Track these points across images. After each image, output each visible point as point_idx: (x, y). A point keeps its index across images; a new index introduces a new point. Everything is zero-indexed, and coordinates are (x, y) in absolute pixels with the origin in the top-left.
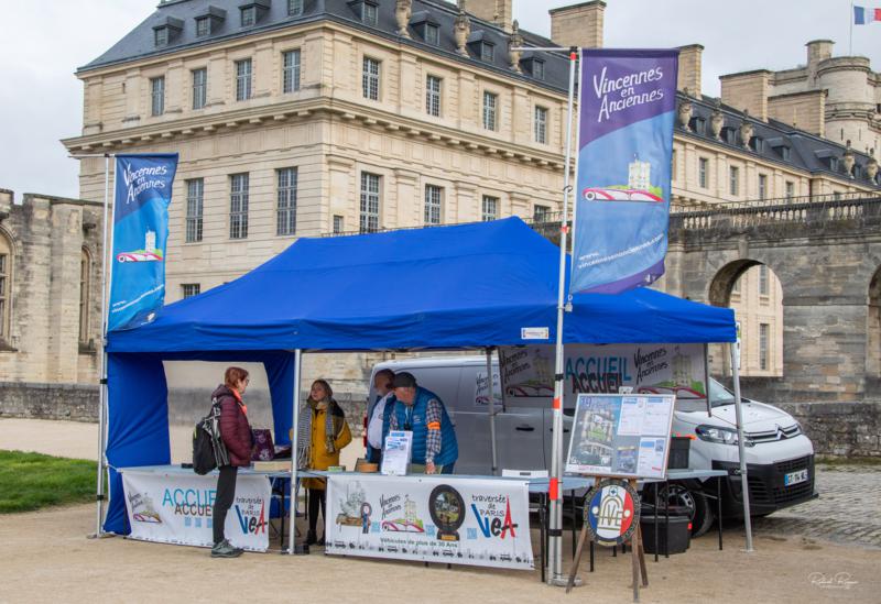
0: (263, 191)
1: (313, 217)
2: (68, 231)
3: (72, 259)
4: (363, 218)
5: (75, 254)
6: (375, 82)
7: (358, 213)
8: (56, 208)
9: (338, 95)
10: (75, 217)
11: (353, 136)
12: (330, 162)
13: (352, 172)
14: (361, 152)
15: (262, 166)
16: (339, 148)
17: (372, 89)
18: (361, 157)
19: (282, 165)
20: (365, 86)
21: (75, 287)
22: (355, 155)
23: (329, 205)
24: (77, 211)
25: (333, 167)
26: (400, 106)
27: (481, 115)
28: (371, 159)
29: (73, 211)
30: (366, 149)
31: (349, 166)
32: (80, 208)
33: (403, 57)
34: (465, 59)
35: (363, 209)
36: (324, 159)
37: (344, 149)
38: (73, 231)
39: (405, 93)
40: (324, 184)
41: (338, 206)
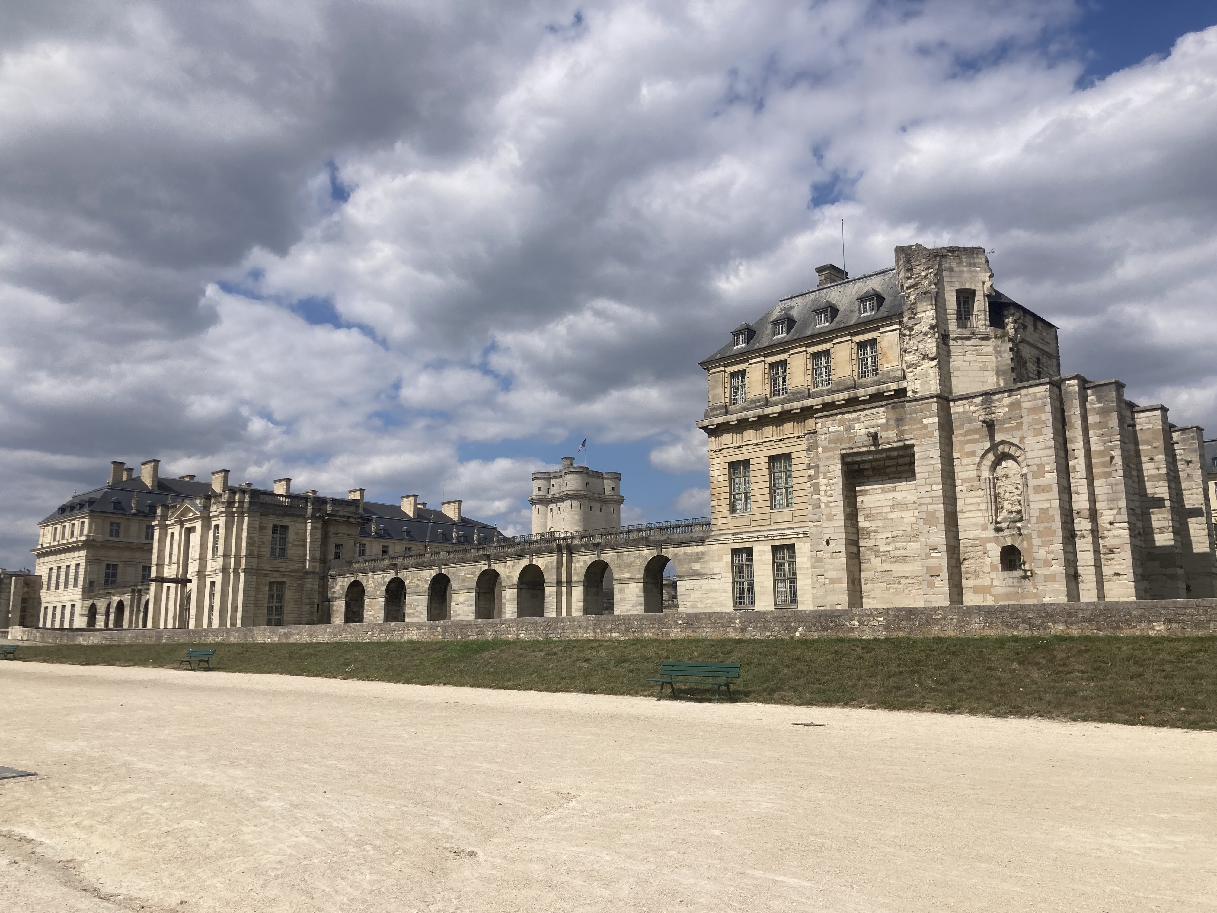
0: (73, 571)
1: (81, 581)
3: (17, 598)
5: (19, 596)
8: (14, 578)
13: (101, 565)
14: (105, 557)
15: (73, 563)
17: (115, 533)
19: (77, 562)
20: (111, 533)
21: (17, 608)
26: (129, 539)
31: (99, 563)
33: (132, 520)
39: (132, 534)
41: (92, 577)
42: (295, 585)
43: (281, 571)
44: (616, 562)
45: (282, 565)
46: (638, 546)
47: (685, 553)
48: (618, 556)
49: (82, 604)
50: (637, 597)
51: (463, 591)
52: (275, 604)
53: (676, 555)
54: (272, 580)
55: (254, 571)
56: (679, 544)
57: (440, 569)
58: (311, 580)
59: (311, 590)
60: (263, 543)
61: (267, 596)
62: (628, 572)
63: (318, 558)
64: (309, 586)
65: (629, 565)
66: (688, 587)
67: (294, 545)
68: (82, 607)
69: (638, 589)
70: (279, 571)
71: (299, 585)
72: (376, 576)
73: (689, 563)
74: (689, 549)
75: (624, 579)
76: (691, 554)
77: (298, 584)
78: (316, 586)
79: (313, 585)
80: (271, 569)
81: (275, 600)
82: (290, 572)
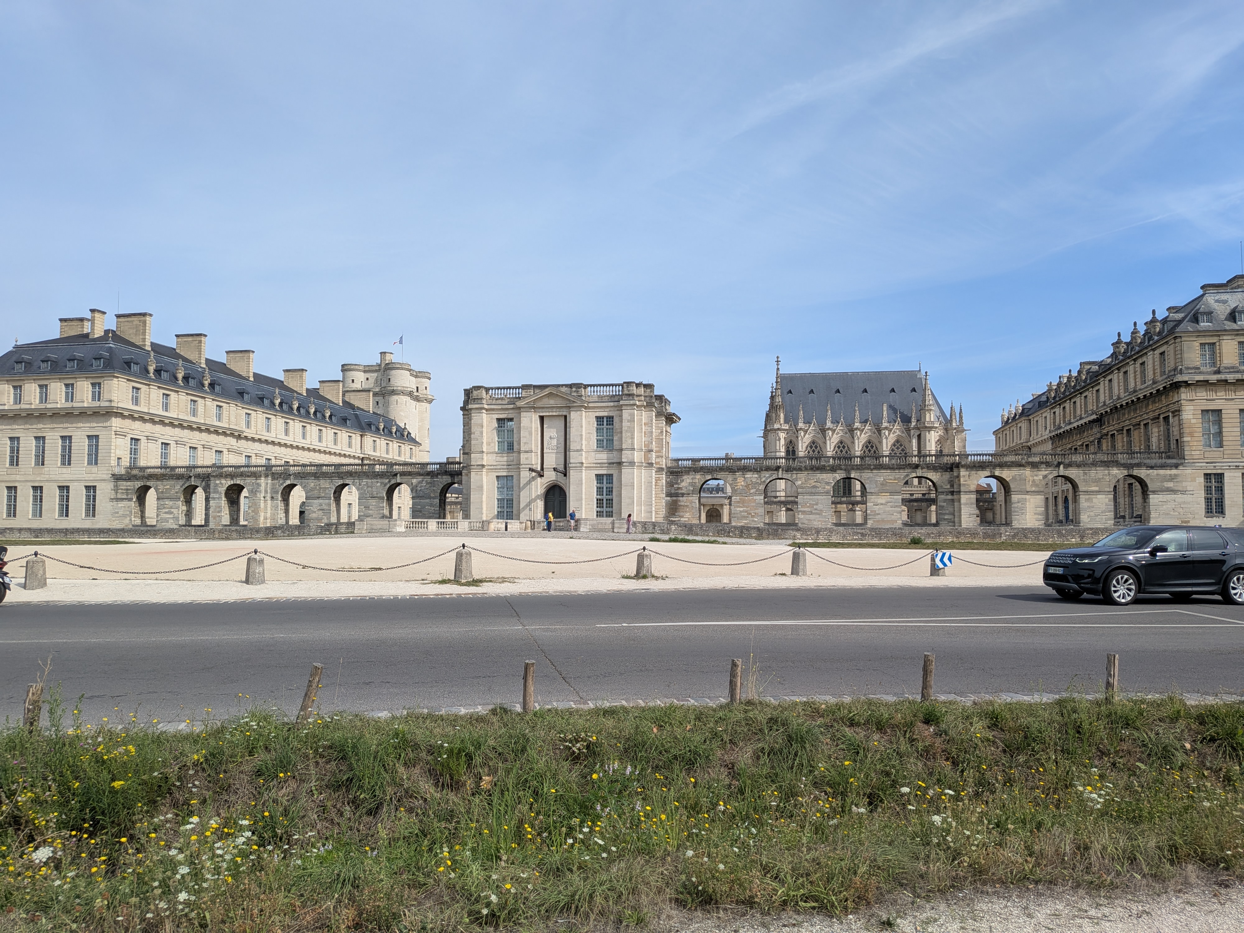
0: (80, 445)
1: (107, 458)
4: (131, 458)
6: (137, 398)
7: (129, 455)
9: (120, 405)
11: (127, 423)
12: (116, 434)
13: (126, 438)
14: (130, 430)
15: (79, 433)
16: (120, 428)
17: (136, 401)
18: (131, 432)
19: (90, 434)
20: (132, 400)
22: (128, 431)
23: (115, 453)
25: (118, 436)
26: (149, 409)
27: (189, 410)
28: (135, 432)
30: (133, 428)
31: (125, 436)
33: (151, 387)
34: (181, 386)
35: (131, 454)
36: (113, 433)
37: (123, 428)
39: (152, 403)
40: (113, 444)
41: (119, 453)
44: (1082, 478)
46: (1108, 467)
47: (1157, 475)
48: (1085, 474)
50: (1106, 505)
51: (883, 494)
53: (1148, 475)
56: (1152, 468)
57: (849, 473)
62: (1097, 486)
65: (1097, 481)
66: (1160, 500)
68: (116, 489)
69: (1107, 500)
72: (746, 476)
73: (1162, 482)
74: (1162, 472)
75: (1093, 492)
76: (1165, 476)
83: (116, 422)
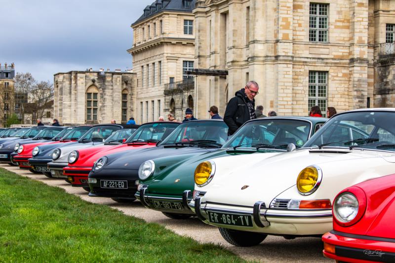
0: (157, 69)
1: (163, 78)
2: (116, 84)
3: (118, 94)
4: (184, 77)
5: (119, 92)
6: (191, 28)
7: (182, 75)
8: (114, 76)
10: (118, 79)
11: (178, 50)
12: (168, 59)
13: (179, 62)
14: (182, 54)
15: (157, 60)
16: (171, 54)
17: (190, 31)
18: (182, 56)
20: (186, 30)
21: (119, 103)
22: (179, 56)
23: (167, 74)
24: (119, 77)
25: (169, 61)
28: (187, 56)
29: (118, 77)
30: (185, 53)
31: (177, 60)
32: (121, 76)
35: (184, 74)
36: (165, 58)
37: (174, 54)
38: (118, 84)
40: (166, 67)
41: (172, 74)
42: (340, 75)
43: (322, 59)
45: (322, 51)
49: (165, 100)
52: (317, 97)
54: (312, 69)
55: (290, 58)
58: (359, 68)
59: (359, 81)
60: (300, 25)
61: (307, 88)
63: (366, 42)
64: (356, 76)
67: (337, 27)
68: (165, 103)
70: (319, 59)
71: (345, 75)
77: (343, 74)
78: (365, 76)
79: (361, 74)
80: (310, 56)
81: (317, 93)
82: (333, 59)
83: (167, 50)
